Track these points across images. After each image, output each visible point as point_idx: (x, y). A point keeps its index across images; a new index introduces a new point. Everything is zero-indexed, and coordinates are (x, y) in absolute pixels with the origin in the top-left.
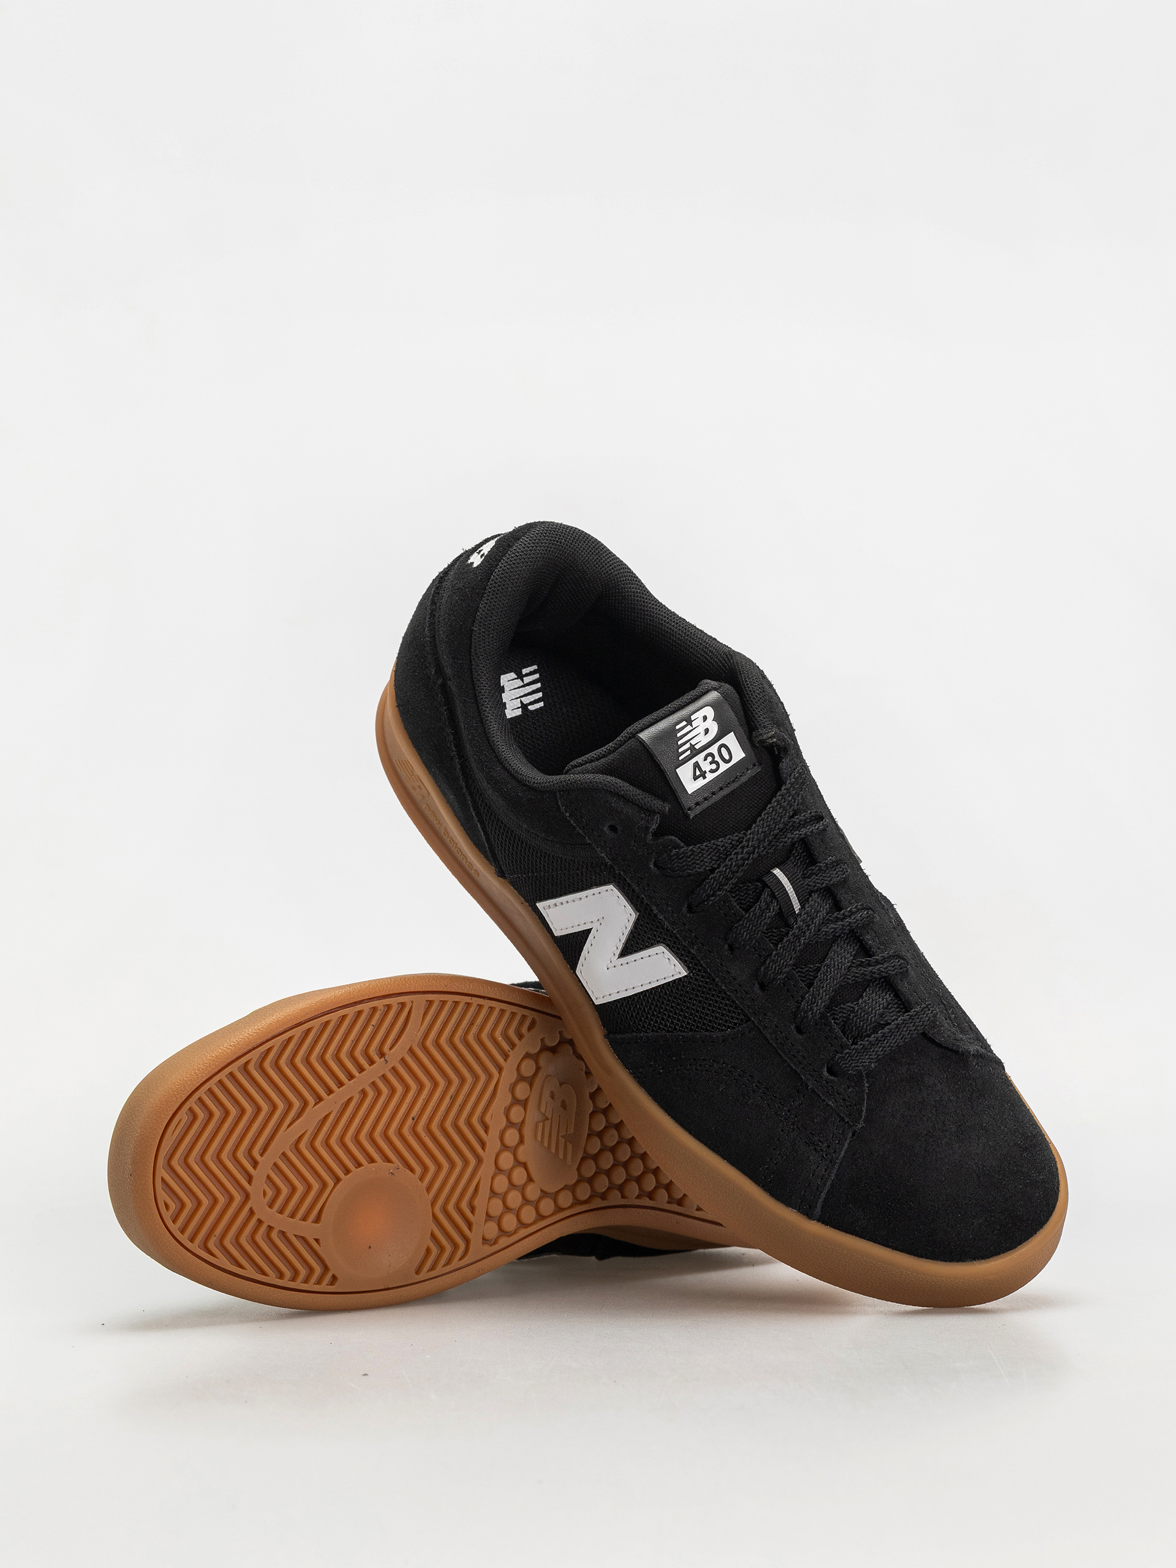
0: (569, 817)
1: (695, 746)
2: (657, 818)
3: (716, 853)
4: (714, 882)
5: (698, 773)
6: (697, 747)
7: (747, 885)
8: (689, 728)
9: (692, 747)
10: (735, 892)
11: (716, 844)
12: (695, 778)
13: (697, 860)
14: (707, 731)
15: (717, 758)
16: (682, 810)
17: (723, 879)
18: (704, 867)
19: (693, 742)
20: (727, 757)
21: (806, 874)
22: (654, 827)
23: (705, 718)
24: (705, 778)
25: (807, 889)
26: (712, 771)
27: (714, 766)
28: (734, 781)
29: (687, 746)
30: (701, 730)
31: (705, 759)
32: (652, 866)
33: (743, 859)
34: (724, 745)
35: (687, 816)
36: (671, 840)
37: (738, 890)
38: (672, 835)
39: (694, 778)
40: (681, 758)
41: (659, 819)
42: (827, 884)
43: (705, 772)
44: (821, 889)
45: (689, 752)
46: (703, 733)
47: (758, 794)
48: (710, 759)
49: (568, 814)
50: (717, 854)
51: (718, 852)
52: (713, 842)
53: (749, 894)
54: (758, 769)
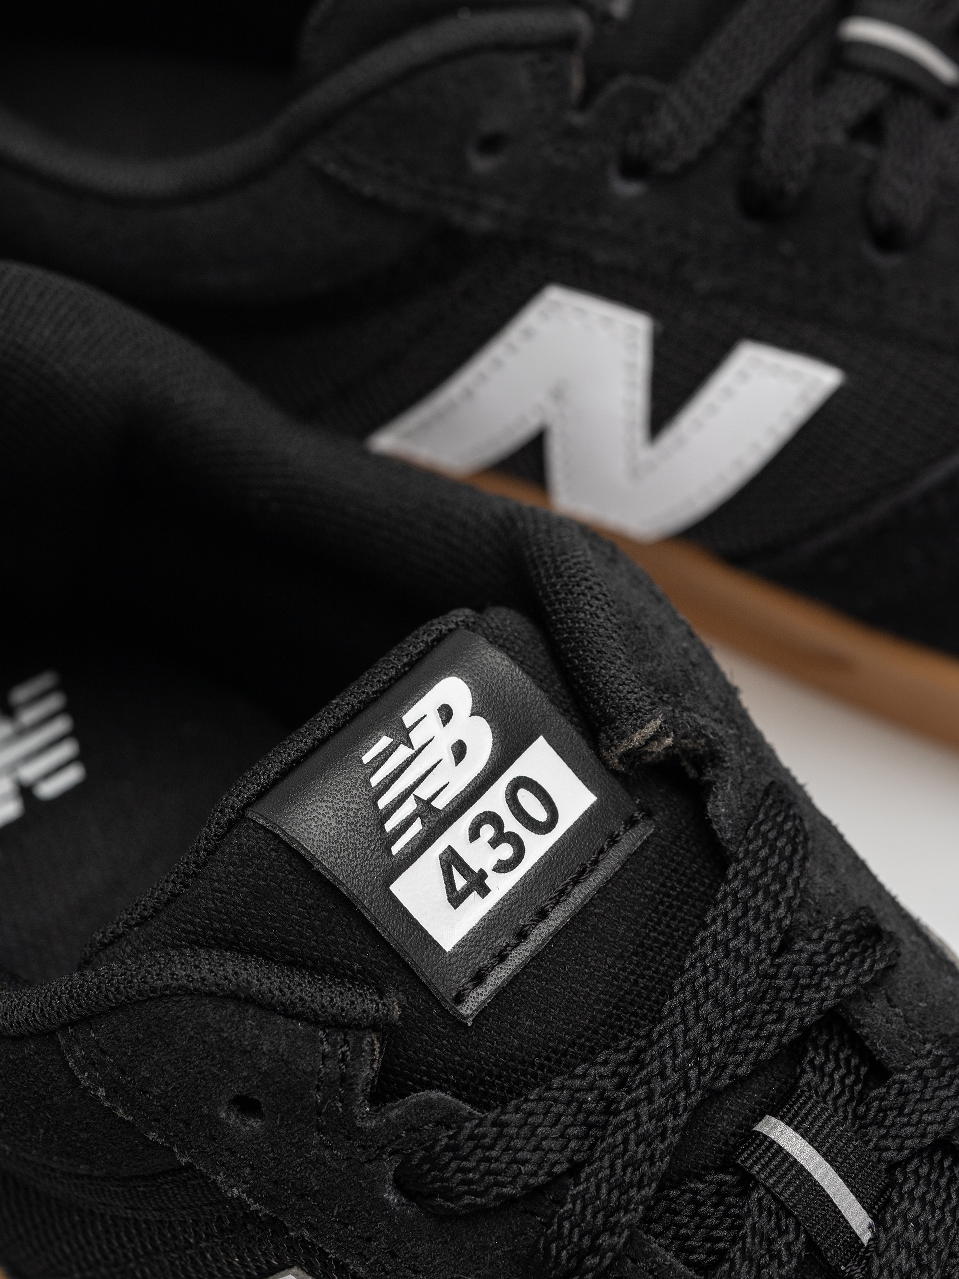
0: (107, 1097)
1: (433, 803)
2: (373, 1044)
3: (575, 1115)
4: (584, 1208)
5: (460, 882)
6: (440, 803)
7: (691, 1190)
8: (403, 752)
9: (425, 808)
10: (660, 1218)
11: (569, 1088)
12: (456, 899)
13: (522, 1149)
14: (460, 751)
15: (512, 825)
16: (438, 1003)
17: (609, 1193)
18: (546, 1167)
19: (424, 792)
20: (540, 814)
21: (864, 1117)
22: (367, 1073)
23: (446, 713)
24: (484, 891)
25: (879, 1160)
26: (503, 867)
27: (506, 851)
28: (576, 882)
29: (409, 806)
30: (442, 750)
31: (474, 834)
32: (392, 1197)
33: (658, 1116)
34: (522, 782)
35: (458, 1023)
36: (430, 1105)
37: (668, 1210)
38: (431, 1087)
39: (450, 900)
40: (395, 849)
41: (377, 1046)
42: (937, 1133)
43: (483, 875)
44: (922, 1150)
45: (417, 827)
46: (449, 758)
47: (662, 903)
48: (488, 832)
49: (102, 1092)
50: (581, 1117)
51: (579, 1110)
52: (556, 1082)
53: (704, 1218)
54: (643, 831)
